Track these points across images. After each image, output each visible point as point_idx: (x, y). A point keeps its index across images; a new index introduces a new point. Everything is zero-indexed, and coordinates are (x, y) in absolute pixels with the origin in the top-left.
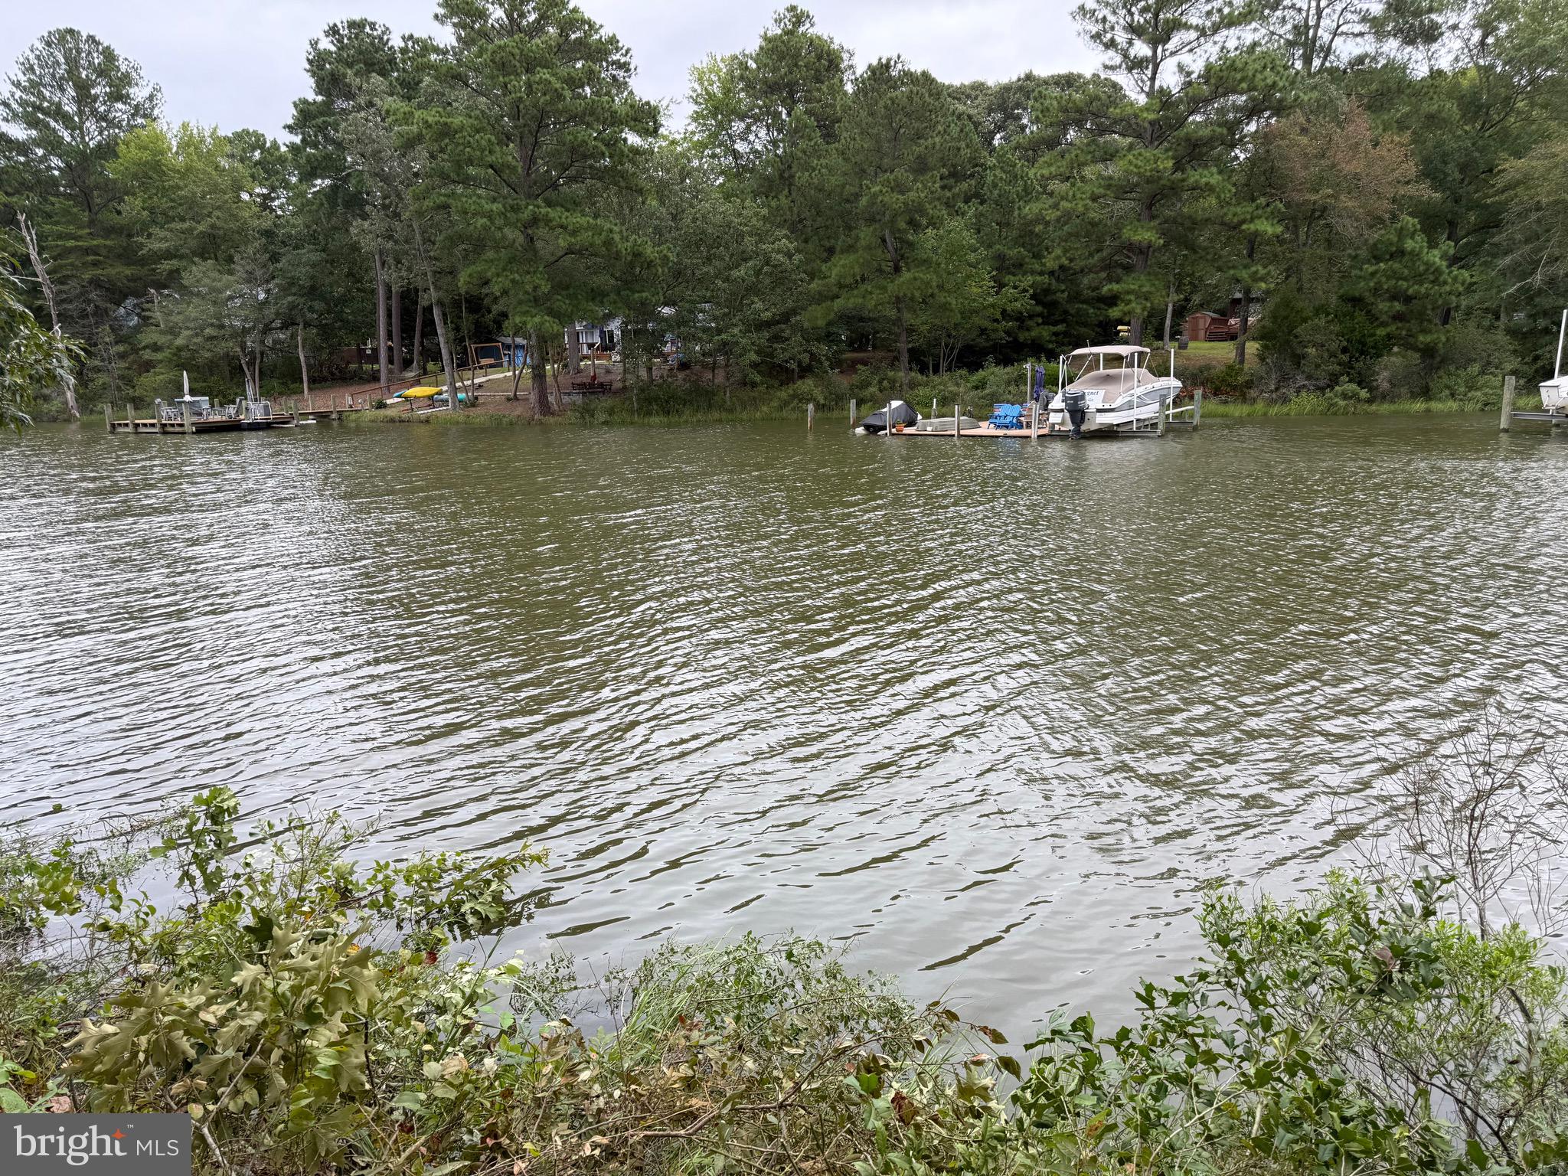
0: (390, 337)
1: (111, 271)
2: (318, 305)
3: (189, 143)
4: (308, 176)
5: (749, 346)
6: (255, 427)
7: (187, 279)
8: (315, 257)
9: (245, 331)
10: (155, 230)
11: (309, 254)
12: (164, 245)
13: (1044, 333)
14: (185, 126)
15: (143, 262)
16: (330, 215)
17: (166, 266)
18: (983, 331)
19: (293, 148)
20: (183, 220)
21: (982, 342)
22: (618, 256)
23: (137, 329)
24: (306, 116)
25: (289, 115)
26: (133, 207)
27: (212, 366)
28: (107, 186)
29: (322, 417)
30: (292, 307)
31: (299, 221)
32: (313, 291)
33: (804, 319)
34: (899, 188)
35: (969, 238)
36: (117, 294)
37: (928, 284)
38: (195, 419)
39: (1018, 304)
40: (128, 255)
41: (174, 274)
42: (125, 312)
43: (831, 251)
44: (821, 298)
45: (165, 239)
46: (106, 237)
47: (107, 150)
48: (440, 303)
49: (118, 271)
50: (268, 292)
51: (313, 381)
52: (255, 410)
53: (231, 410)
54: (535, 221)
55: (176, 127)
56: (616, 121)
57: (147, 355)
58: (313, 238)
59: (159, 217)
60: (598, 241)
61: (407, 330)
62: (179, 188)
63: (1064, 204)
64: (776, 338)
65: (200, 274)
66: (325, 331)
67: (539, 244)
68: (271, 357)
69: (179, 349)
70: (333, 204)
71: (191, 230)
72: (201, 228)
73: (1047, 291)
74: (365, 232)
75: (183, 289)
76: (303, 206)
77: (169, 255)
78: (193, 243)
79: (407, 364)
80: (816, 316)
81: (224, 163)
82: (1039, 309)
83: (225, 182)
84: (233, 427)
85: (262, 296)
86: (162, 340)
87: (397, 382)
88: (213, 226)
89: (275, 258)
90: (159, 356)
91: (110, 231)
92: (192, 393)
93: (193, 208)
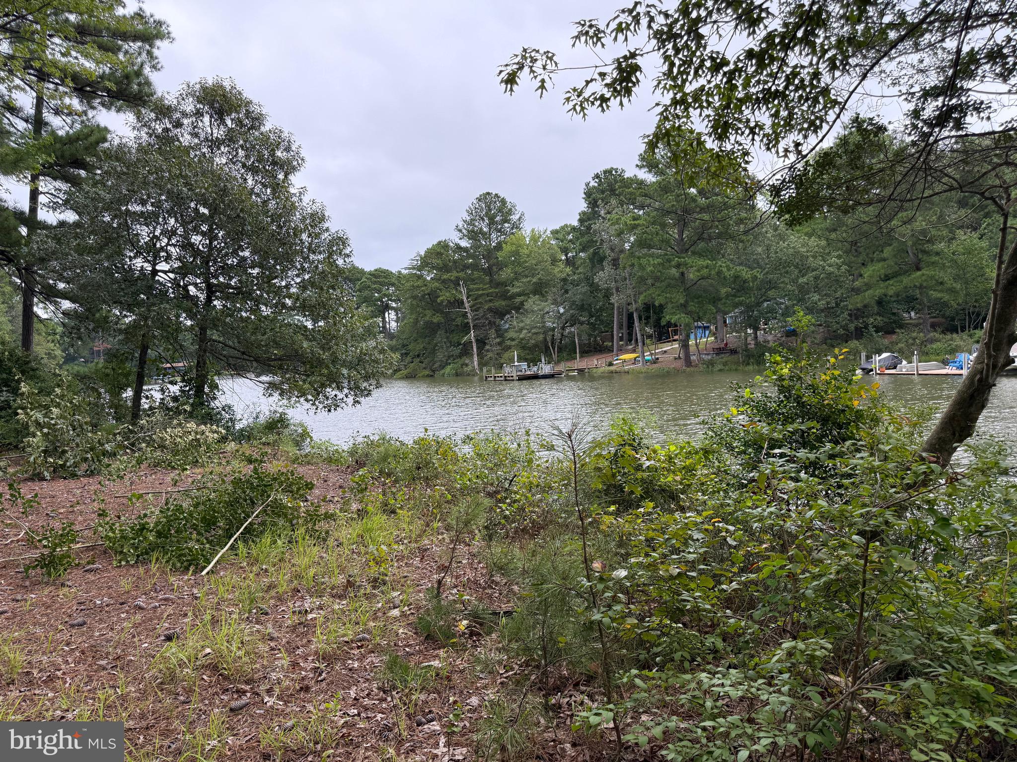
1: (497, 304)
2: (586, 314)
3: (534, 238)
6: (545, 377)
7: (527, 306)
9: (554, 328)
10: (515, 283)
11: (582, 288)
12: (518, 290)
14: (533, 230)
15: (509, 298)
17: (518, 300)
20: (527, 277)
22: (725, 279)
23: (506, 331)
27: (535, 347)
28: (498, 264)
29: (581, 371)
30: (575, 315)
32: (584, 307)
36: (500, 314)
38: (519, 373)
40: (505, 296)
41: (522, 303)
42: (503, 322)
45: (519, 287)
47: (500, 246)
48: (637, 310)
49: (500, 303)
50: (564, 308)
51: (581, 353)
52: (546, 369)
53: (535, 369)
55: (528, 232)
59: (517, 276)
60: (714, 272)
62: (526, 262)
65: (533, 303)
67: (686, 276)
69: (522, 339)
71: (530, 281)
72: (534, 280)
75: (526, 310)
77: (519, 295)
78: (531, 288)
79: (630, 341)
80: (857, 302)
84: (535, 377)
85: (562, 311)
86: (515, 335)
88: (540, 279)
89: (567, 291)
90: (513, 343)
91: (498, 285)
92: (518, 361)
93: (532, 271)
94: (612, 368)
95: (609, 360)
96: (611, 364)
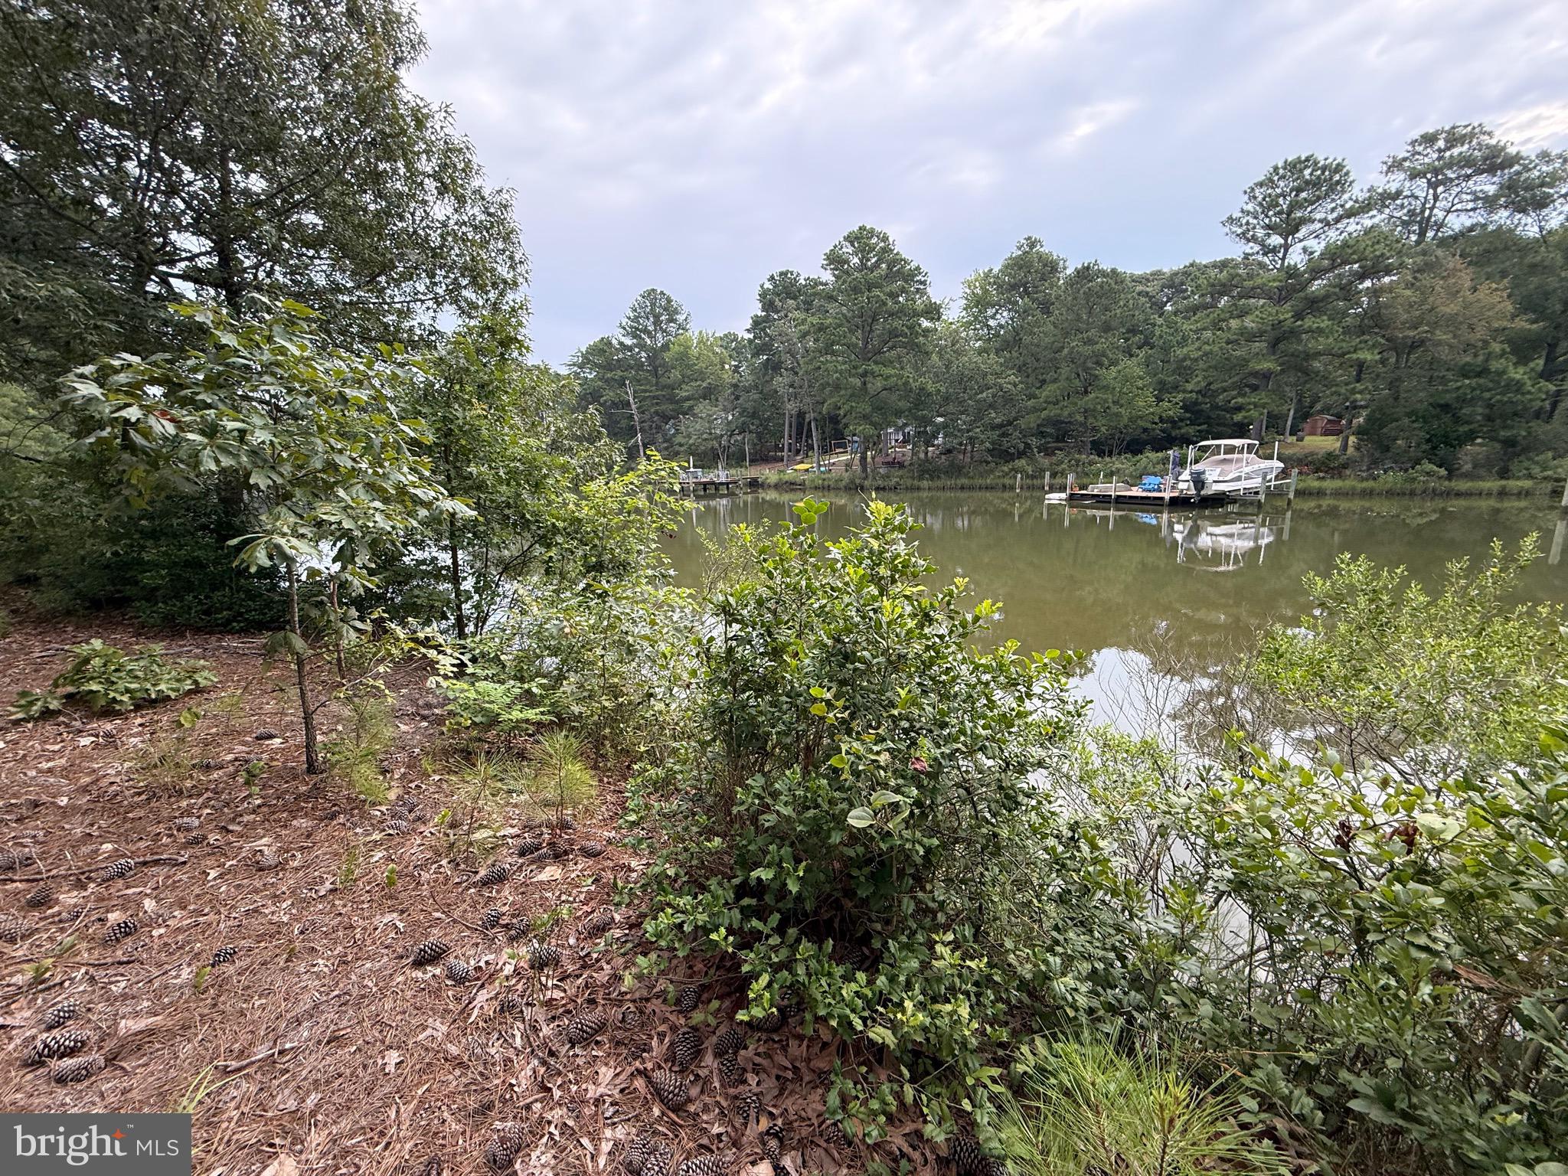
0: (790, 437)
1: (664, 407)
2: (757, 422)
3: (702, 341)
4: (756, 355)
5: (986, 439)
7: (696, 410)
8: (756, 396)
9: (722, 436)
10: (684, 386)
11: (754, 395)
12: (687, 394)
13: (1191, 430)
14: (701, 333)
15: (677, 402)
16: (764, 375)
17: (687, 404)
18: (1145, 430)
19: (750, 341)
20: (696, 380)
21: (1144, 436)
22: (911, 391)
23: (674, 435)
24: (757, 323)
25: (748, 324)
26: (675, 375)
27: (705, 453)
28: (664, 365)
29: (754, 480)
30: (744, 423)
31: (750, 378)
32: (754, 415)
33: (1022, 423)
34: (1089, 342)
35: (1139, 371)
36: (666, 418)
37: (1106, 401)
39: (1171, 413)
40: (672, 399)
41: (691, 408)
42: (669, 428)
43: (1044, 382)
44: (1035, 410)
45: (688, 391)
46: (663, 390)
47: (666, 347)
48: (816, 420)
49: (668, 408)
50: (733, 415)
51: (752, 461)
53: (711, 476)
54: (865, 374)
55: (696, 334)
56: (917, 314)
57: (677, 448)
58: (756, 386)
59: (685, 379)
60: (900, 383)
61: (799, 434)
62: (695, 365)
63: (1207, 348)
64: (1004, 435)
65: (703, 408)
66: (760, 436)
67: (869, 385)
68: (733, 449)
69: (691, 445)
70: (766, 369)
71: (700, 385)
72: (704, 384)
73: (1196, 403)
74: (780, 382)
75: (694, 415)
76: (753, 371)
77: (688, 399)
78: (700, 392)
79: (798, 452)
80: (1030, 421)
81: (717, 350)
82: (1188, 415)
83: (716, 360)
85: (730, 417)
86: (683, 441)
87: (792, 461)
88: (709, 384)
89: (737, 398)
90: (682, 449)
91: (664, 387)
92: (695, 467)
93: (701, 375)
94: (784, 478)
95: (779, 469)
96: (782, 474)
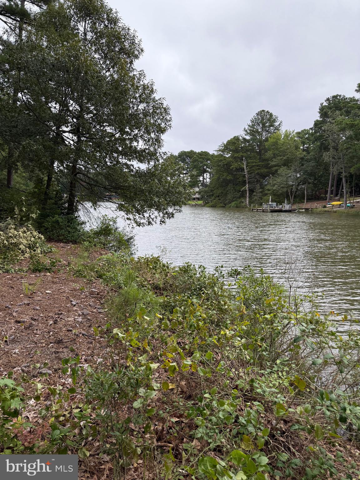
2: (313, 178)
3: (287, 135)
6: (286, 211)
8: (313, 164)
9: (293, 185)
10: (274, 159)
12: (275, 163)
17: (275, 168)
19: (312, 134)
23: (266, 185)
24: (317, 124)
25: (312, 125)
28: (265, 149)
29: (307, 210)
32: (311, 174)
36: (263, 176)
38: (271, 208)
41: (276, 171)
42: (264, 182)
45: (276, 162)
46: (262, 162)
47: (267, 140)
48: (345, 177)
49: (264, 171)
50: (300, 174)
51: (308, 200)
52: (287, 207)
53: (281, 206)
55: (284, 132)
59: (275, 156)
62: (281, 148)
65: (283, 170)
68: (298, 192)
69: (274, 190)
71: (282, 159)
72: (285, 158)
74: (327, 157)
75: (278, 174)
79: (337, 195)
81: (297, 139)
84: (280, 211)
85: (298, 175)
87: (331, 200)
88: (288, 158)
89: (303, 165)
90: (269, 192)
91: (264, 160)
92: (271, 202)
93: (284, 153)
94: (326, 209)
95: (324, 204)
96: (325, 207)
